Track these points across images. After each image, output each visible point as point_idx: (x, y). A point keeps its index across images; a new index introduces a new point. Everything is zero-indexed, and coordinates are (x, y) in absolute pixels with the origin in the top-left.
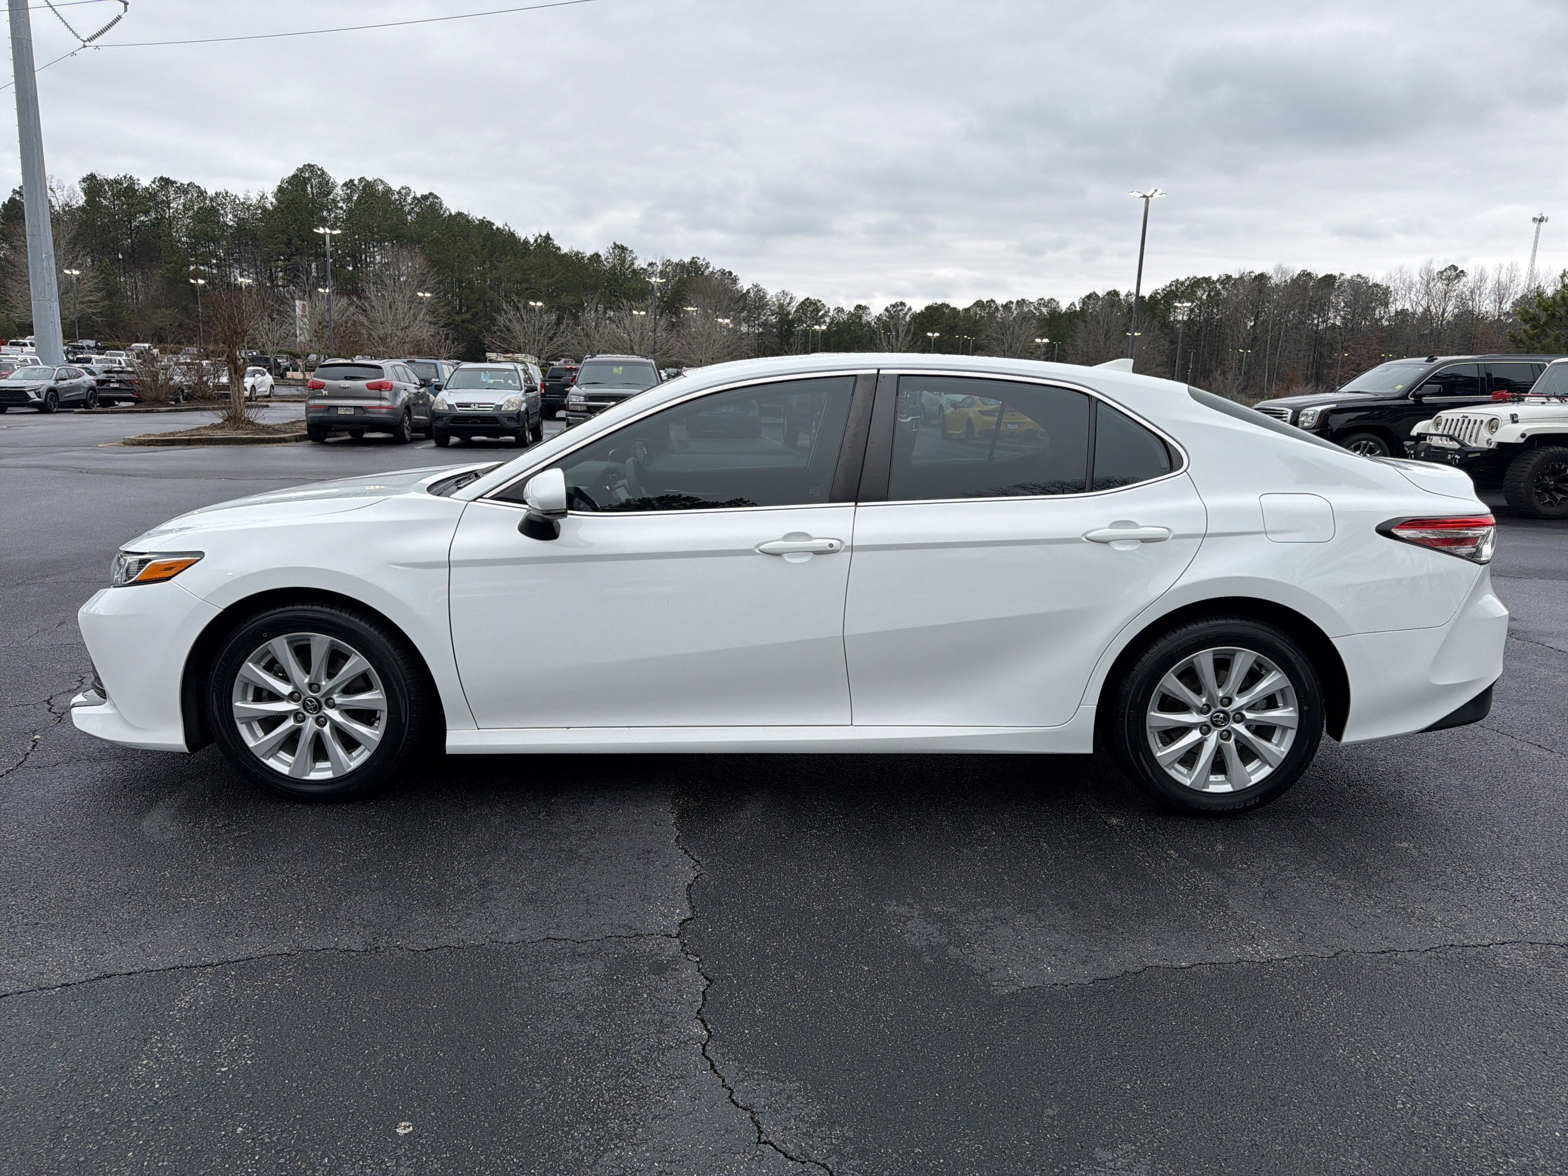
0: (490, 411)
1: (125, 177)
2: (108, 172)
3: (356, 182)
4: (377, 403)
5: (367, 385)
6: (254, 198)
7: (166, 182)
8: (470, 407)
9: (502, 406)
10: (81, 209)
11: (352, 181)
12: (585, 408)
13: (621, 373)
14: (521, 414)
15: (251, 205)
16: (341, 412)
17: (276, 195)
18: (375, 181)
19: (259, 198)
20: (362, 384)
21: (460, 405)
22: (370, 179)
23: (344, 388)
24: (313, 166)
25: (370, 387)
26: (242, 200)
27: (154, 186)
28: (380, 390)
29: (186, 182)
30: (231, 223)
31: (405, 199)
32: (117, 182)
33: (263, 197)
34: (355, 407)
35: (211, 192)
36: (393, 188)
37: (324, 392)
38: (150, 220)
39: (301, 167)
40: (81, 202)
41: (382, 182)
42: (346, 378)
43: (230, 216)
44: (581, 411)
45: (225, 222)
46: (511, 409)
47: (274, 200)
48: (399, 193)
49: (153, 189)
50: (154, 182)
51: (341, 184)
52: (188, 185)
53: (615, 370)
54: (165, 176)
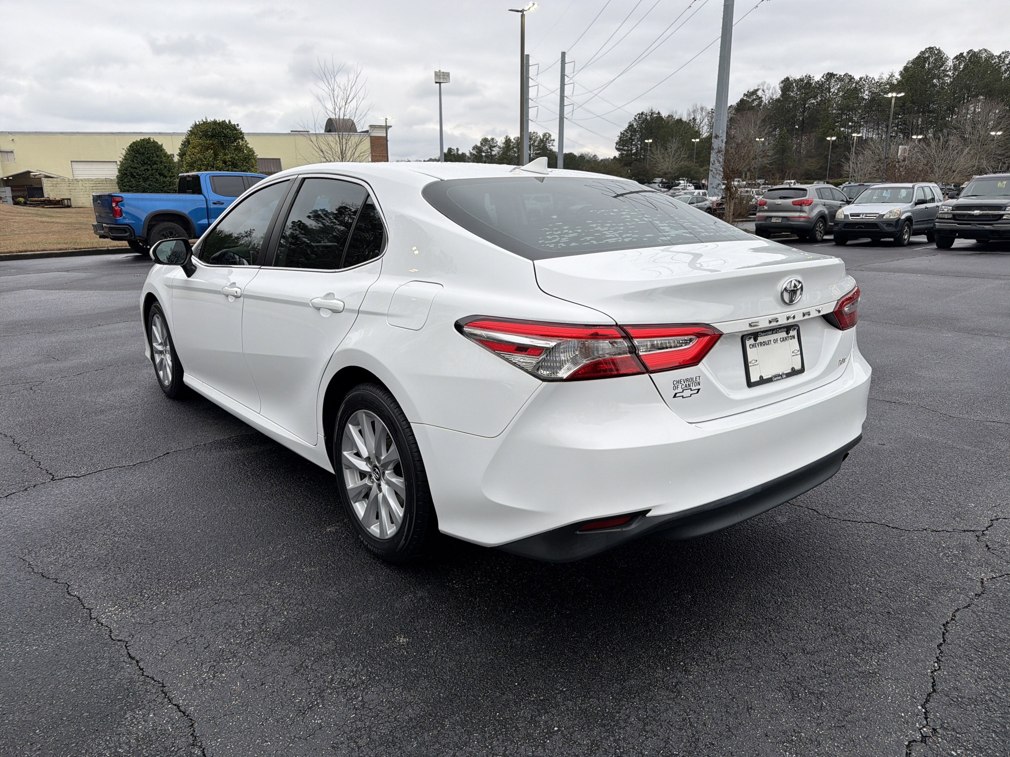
0: (873, 219)
1: (806, 76)
2: (796, 75)
3: (965, 55)
4: (797, 214)
5: (793, 202)
6: (886, 77)
7: (830, 76)
8: (859, 216)
9: (884, 215)
10: (778, 100)
11: (962, 54)
12: (950, 216)
13: (1004, 187)
14: (900, 221)
15: (882, 83)
16: (774, 220)
17: (901, 74)
18: (980, 51)
19: (888, 77)
20: (790, 201)
21: (852, 215)
22: (976, 50)
23: (778, 204)
24: (933, 48)
25: (794, 203)
26: (876, 80)
27: (823, 79)
28: (801, 205)
29: (843, 74)
30: (866, 97)
31: (1004, 60)
32: (801, 80)
33: (892, 76)
34: (783, 217)
35: (857, 78)
36: (995, 55)
37: (766, 208)
38: (817, 102)
39: (923, 50)
40: (779, 96)
41: (986, 50)
42: (781, 198)
43: (867, 92)
44: (948, 219)
45: (862, 97)
46: (892, 217)
47: (899, 77)
48: (1000, 56)
49: (822, 81)
50: (823, 77)
51: (952, 58)
52: (844, 75)
53: (999, 184)
54: (830, 72)
